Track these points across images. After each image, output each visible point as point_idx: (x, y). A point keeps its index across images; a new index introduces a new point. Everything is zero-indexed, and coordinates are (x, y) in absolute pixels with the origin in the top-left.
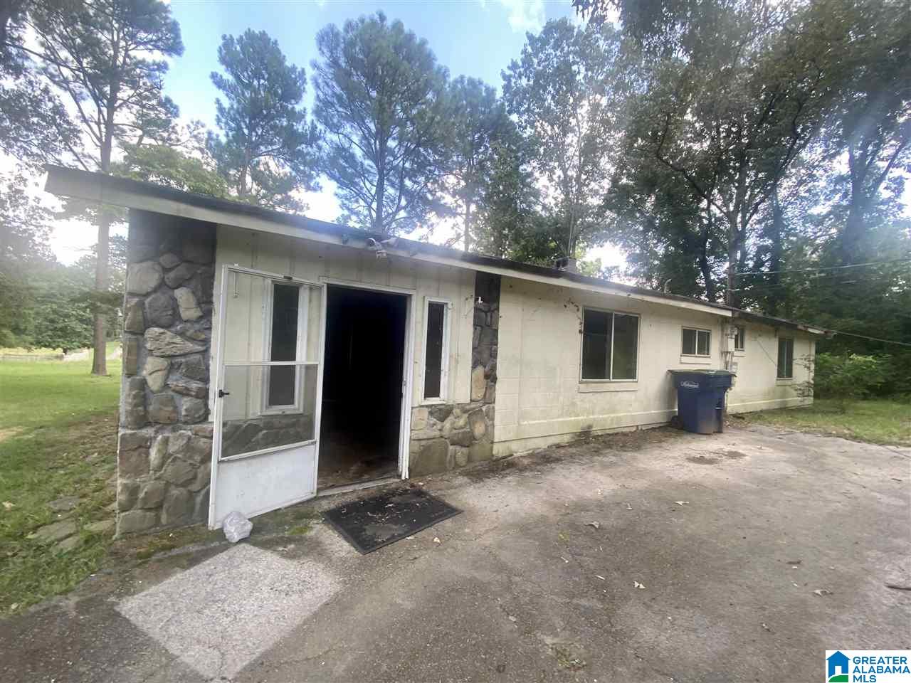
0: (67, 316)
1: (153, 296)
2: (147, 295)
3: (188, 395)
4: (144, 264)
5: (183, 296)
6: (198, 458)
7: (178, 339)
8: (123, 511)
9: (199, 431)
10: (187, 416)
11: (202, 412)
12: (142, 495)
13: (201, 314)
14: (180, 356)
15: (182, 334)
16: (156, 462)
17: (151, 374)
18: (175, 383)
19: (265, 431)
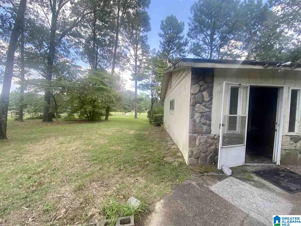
0: (126, 105)
1: (198, 94)
2: (196, 94)
3: (206, 125)
4: (196, 85)
5: (205, 94)
6: (208, 145)
7: (204, 107)
8: (190, 158)
9: (208, 136)
10: (206, 131)
11: (210, 131)
12: (194, 154)
13: (210, 99)
14: (205, 112)
15: (204, 106)
16: (198, 145)
17: (197, 118)
18: (203, 121)
19: (227, 139)
